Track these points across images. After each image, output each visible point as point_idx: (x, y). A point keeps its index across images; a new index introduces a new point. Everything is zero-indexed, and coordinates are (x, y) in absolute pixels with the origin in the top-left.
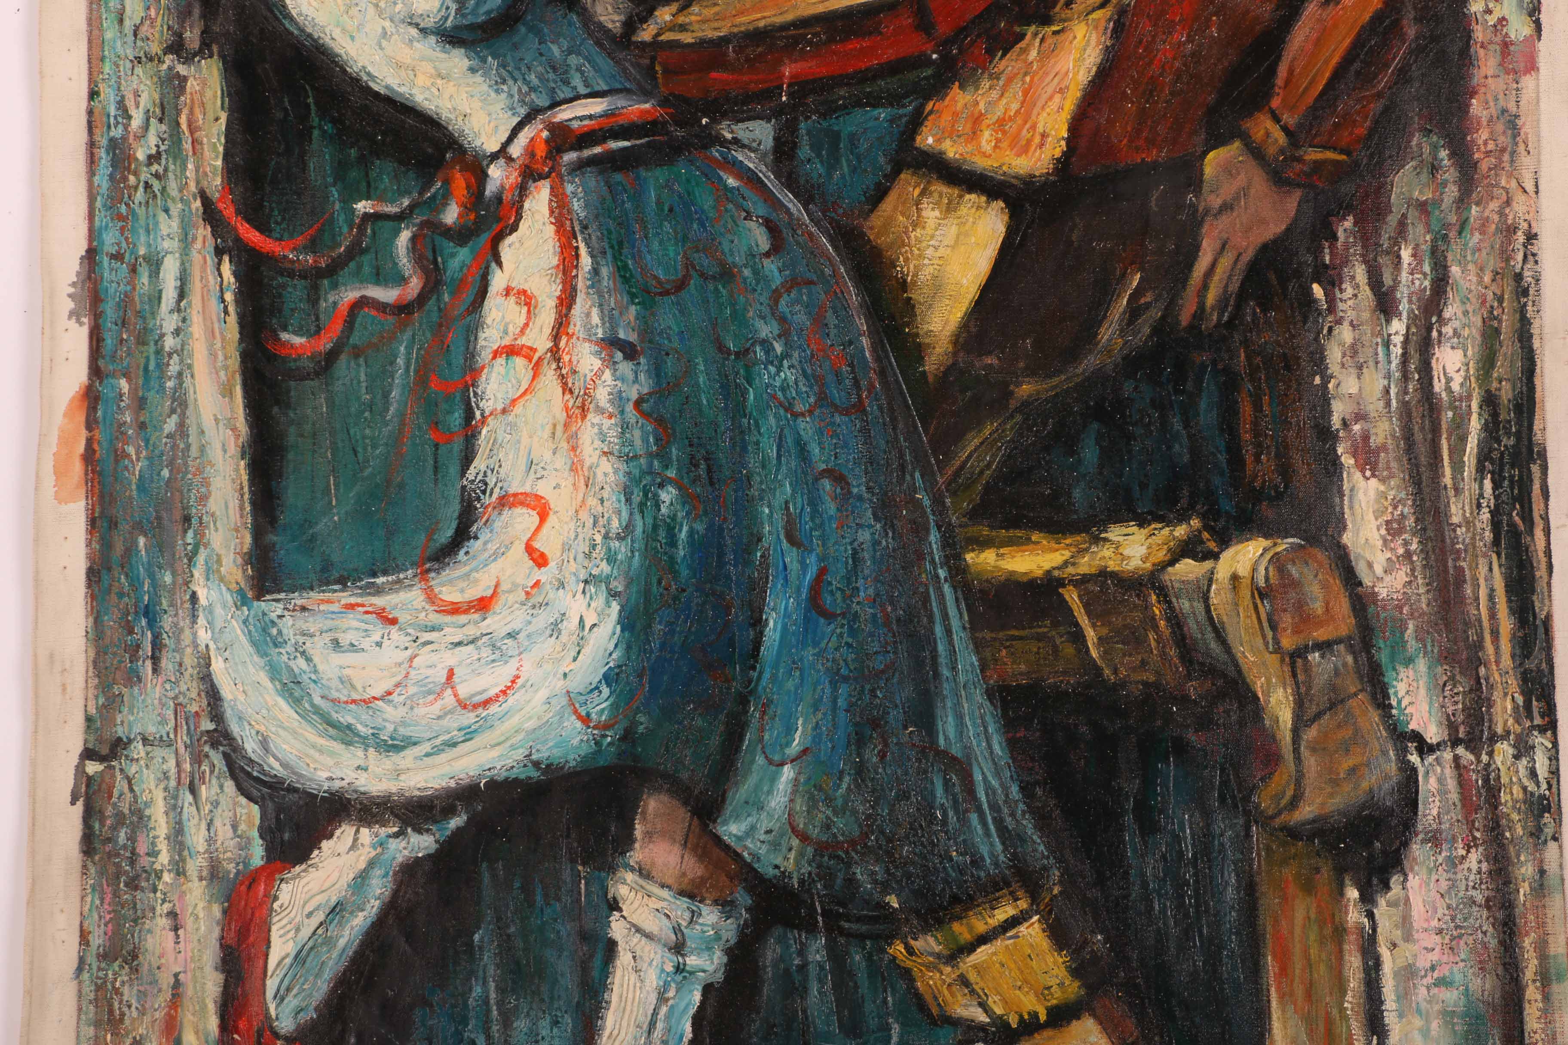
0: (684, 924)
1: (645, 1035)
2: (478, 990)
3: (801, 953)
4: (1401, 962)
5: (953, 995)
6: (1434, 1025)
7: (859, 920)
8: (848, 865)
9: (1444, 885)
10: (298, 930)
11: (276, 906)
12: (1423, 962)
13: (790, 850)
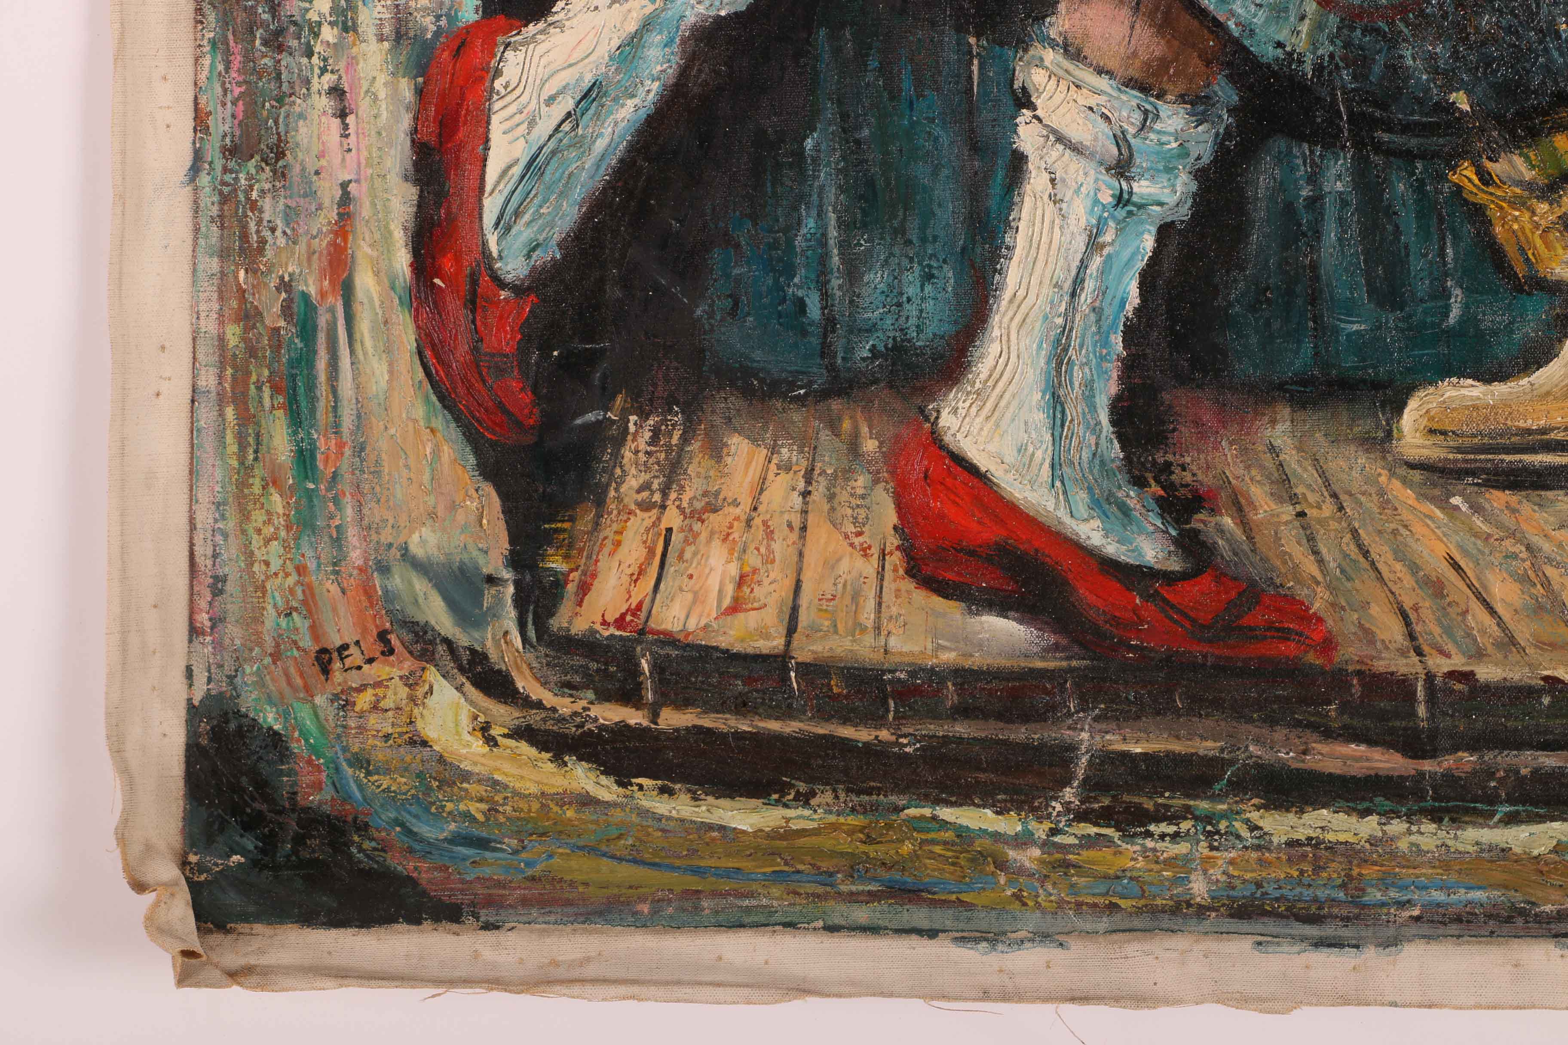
0: (1131, 130)
1: (1067, 298)
2: (810, 224)
3: (1313, 179)
5: (1548, 246)
7: (1406, 128)
8: (1393, 41)
10: (532, 123)
11: (498, 84)
13: (1302, 18)
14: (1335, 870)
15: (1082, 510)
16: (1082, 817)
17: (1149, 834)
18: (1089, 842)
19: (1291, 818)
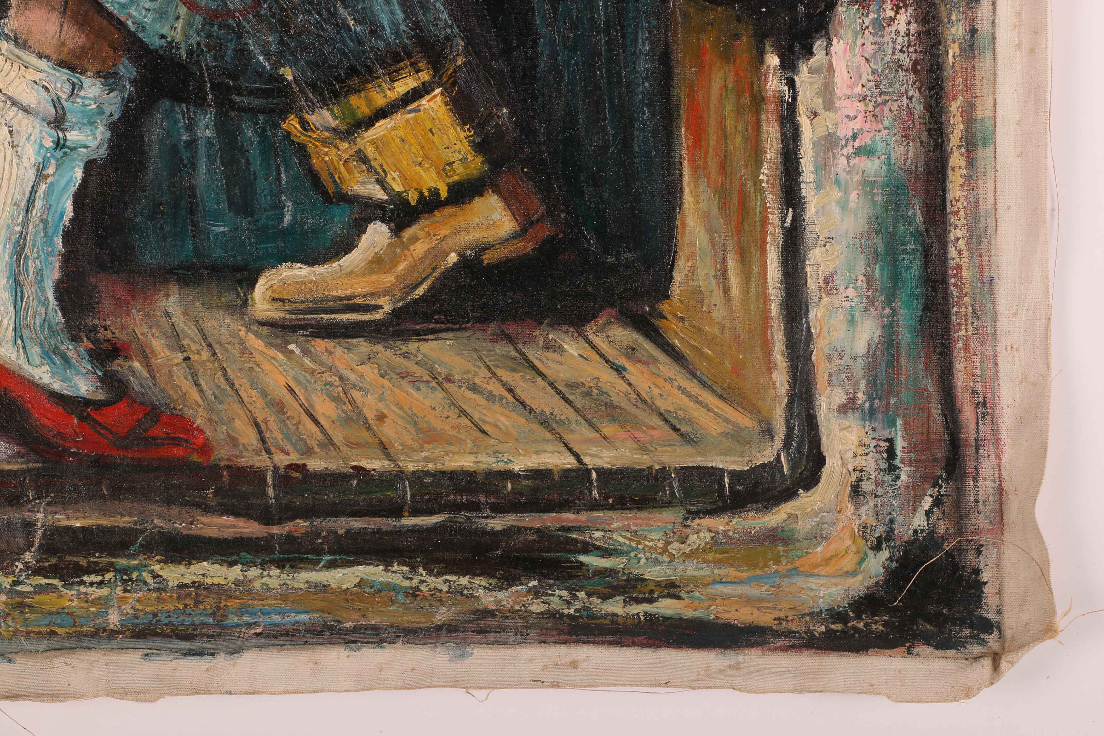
0: (64, 96)
1: (23, 213)
3: (190, 128)
4: (821, 132)
5: (349, 172)
6: (853, 196)
7: (251, 93)
9: (870, 49)
12: (844, 131)
13: (178, 18)
14: (209, 604)
15: (37, 360)
16: (38, 572)
17: (82, 583)
18: (41, 589)
19: (182, 569)
